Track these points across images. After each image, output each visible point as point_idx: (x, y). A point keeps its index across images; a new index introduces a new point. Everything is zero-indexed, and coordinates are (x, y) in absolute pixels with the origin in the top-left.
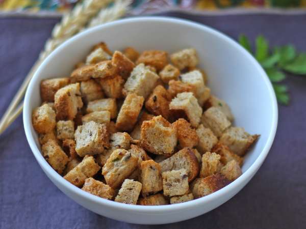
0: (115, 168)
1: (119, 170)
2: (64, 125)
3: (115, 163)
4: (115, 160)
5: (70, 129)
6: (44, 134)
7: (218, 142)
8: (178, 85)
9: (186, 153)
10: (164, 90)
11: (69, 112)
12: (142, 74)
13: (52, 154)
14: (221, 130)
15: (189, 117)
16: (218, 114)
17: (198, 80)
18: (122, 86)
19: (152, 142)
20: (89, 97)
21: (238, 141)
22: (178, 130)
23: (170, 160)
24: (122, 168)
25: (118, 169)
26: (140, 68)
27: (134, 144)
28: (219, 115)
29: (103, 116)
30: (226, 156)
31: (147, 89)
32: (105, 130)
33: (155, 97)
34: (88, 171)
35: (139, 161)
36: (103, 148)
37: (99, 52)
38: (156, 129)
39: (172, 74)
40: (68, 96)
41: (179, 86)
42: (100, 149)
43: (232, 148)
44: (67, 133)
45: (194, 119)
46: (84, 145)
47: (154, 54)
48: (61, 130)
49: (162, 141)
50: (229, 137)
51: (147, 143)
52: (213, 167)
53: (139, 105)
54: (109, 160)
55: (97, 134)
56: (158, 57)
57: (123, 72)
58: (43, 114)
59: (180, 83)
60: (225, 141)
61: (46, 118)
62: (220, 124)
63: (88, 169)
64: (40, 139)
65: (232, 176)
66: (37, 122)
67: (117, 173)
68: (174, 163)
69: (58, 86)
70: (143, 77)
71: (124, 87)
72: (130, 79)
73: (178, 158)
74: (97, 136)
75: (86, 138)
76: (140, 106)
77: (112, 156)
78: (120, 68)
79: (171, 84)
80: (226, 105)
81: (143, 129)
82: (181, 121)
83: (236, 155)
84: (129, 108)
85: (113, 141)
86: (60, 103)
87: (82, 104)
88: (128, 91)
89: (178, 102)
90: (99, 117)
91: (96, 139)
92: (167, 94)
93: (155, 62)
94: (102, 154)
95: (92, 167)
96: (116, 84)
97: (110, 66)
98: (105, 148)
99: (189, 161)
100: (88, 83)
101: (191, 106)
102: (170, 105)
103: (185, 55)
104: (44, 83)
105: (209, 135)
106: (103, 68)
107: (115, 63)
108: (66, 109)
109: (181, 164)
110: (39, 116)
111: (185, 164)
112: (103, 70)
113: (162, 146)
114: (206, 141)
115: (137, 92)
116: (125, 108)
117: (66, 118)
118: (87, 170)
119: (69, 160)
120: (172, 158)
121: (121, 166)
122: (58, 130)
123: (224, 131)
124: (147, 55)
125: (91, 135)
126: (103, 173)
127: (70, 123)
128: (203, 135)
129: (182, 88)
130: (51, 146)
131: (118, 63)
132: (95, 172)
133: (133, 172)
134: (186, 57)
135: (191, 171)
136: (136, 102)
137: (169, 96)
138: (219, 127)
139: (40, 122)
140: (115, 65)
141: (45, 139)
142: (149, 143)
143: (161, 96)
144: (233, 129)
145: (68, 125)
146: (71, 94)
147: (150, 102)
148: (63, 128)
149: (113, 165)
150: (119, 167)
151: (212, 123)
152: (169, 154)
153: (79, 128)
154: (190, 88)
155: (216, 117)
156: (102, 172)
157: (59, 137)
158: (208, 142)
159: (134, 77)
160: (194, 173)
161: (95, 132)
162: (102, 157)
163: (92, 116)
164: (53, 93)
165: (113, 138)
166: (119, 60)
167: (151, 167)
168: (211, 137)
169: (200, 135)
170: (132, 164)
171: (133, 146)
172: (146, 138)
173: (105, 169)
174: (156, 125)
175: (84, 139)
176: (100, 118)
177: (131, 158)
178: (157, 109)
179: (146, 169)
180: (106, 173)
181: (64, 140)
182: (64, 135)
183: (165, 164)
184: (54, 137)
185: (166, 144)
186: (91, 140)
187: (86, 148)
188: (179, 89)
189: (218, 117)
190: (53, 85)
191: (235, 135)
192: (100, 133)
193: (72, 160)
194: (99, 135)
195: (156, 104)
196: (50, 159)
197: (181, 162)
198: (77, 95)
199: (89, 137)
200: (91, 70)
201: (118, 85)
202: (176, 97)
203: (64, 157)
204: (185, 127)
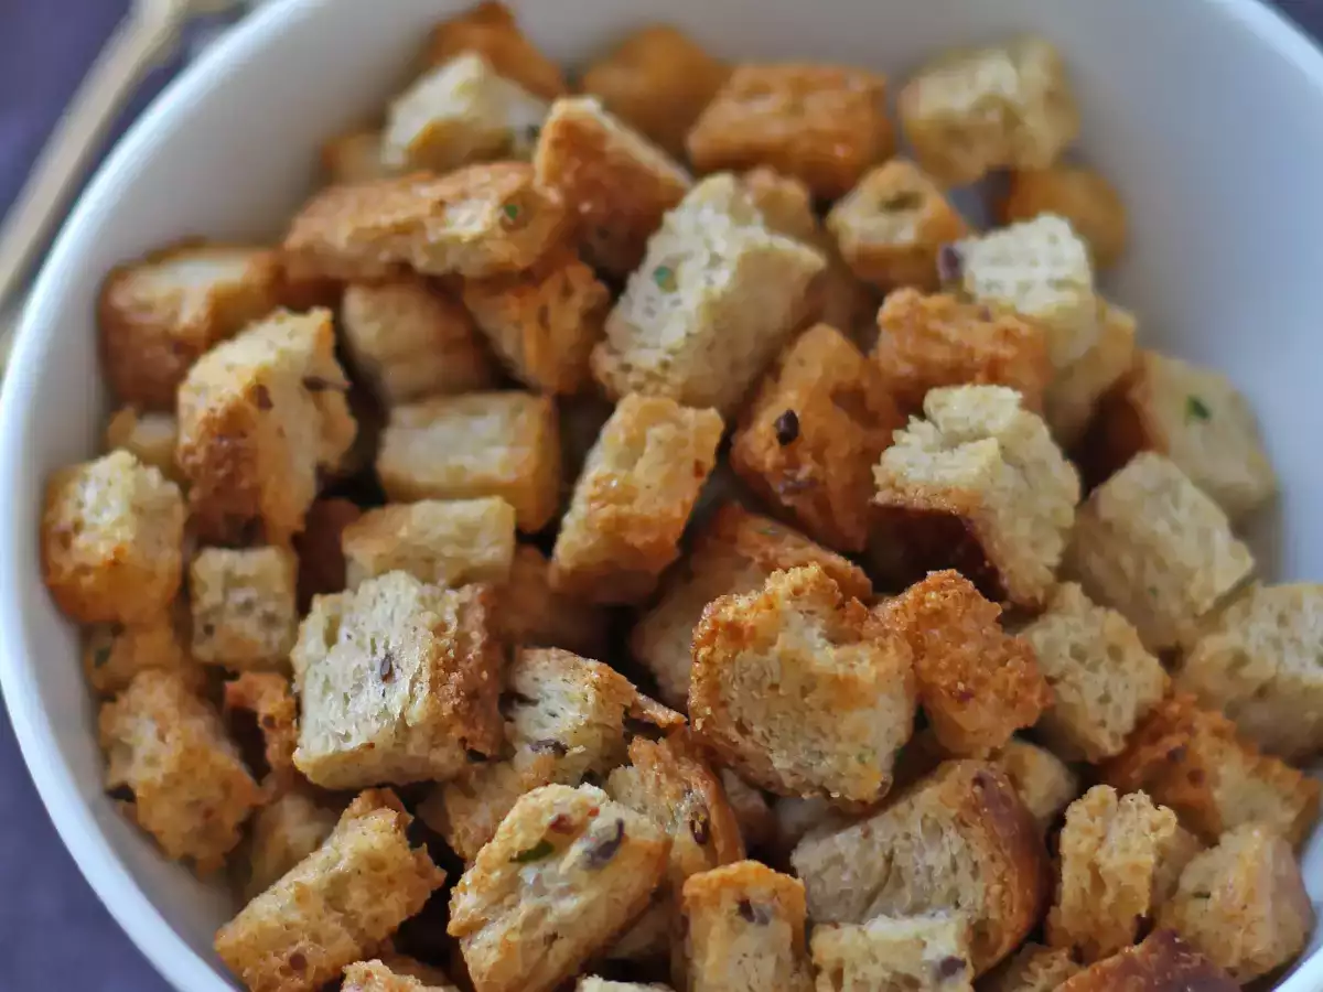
0: (526, 907)
1: (550, 919)
2: (232, 582)
3: (529, 873)
4: (524, 857)
5: (271, 607)
6: (117, 628)
7: (1169, 696)
8: (935, 325)
9: (966, 805)
10: (853, 357)
11: (267, 500)
12: (715, 261)
13: (156, 775)
14: (1191, 609)
15: (995, 548)
16: (1176, 503)
17: (1060, 284)
18: (595, 323)
19: (757, 729)
20: (394, 378)
21: (1296, 680)
22: (919, 650)
23: (867, 834)
24: (570, 905)
25: (543, 911)
26: (707, 214)
27: (653, 731)
28: (1182, 515)
29: (468, 534)
30: (1217, 782)
31: (748, 348)
32: (477, 637)
33: (790, 418)
34: (369, 904)
35: (674, 854)
36: (460, 755)
37: (466, 88)
38: (781, 659)
39: (906, 232)
40: (253, 409)
41: (938, 338)
42: (446, 759)
43: (1259, 715)
44: (249, 627)
45: (1026, 553)
46: (347, 737)
47: (801, 88)
48: (218, 610)
49: (819, 730)
50: (1240, 659)
51: (733, 733)
52: (1123, 894)
53: (688, 468)
54: (494, 850)
55: (426, 676)
56: (824, 112)
57: (603, 234)
58: (107, 518)
59: (944, 315)
60: (1213, 683)
61: (118, 552)
62: (1189, 574)
63: (369, 889)
64: (92, 659)
65: (1244, 949)
66: (68, 568)
67: (539, 933)
68: (889, 859)
69: (204, 329)
70: (723, 278)
71: (602, 336)
72: (641, 284)
73: (916, 829)
74: (423, 693)
75: (359, 687)
76: (698, 469)
77: (511, 830)
78: (586, 207)
79: (896, 323)
80: (1236, 401)
81: (703, 652)
82: (941, 588)
83: (1277, 767)
84: (626, 495)
85: (524, 700)
86: (211, 449)
87: (348, 427)
88: (627, 368)
89: (927, 459)
90: (445, 540)
91: (417, 713)
92: (866, 384)
93: (805, 145)
94: (459, 781)
95: (391, 881)
96: (553, 318)
97: (518, 210)
98: (475, 756)
99: (981, 855)
100: (392, 296)
101: (1009, 478)
102: (881, 474)
103: (992, 101)
104: (122, 299)
105: (1116, 653)
106: (477, 228)
107: (554, 177)
108: (245, 484)
109: (930, 869)
110: (78, 527)
111: (955, 868)
112: (477, 241)
113: (821, 755)
114: (1091, 693)
115: (677, 378)
116: (604, 498)
117: (247, 532)
118: (357, 897)
119: (263, 800)
120: (883, 828)
121: (564, 893)
122: (197, 610)
123: (1212, 620)
124: (757, 91)
125: (388, 677)
126: (452, 928)
127: (267, 565)
128: (1079, 654)
129: (958, 347)
130: (154, 718)
131: (568, 178)
132: (409, 905)
133: (642, 914)
134: (994, 117)
135: (994, 915)
136: (673, 448)
137: (877, 399)
138: (1182, 593)
139: (84, 569)
140: (553, 196)
141: (116, 662)
142: (742, 728)
143: (828, 405)
144: (1267, 597)
145: (257, 580)
146: (274, 395)
147: (760, 442)
148: (225, 592)
149: (512, 885)
150: (546, 899)
151: (1141, 567)
152: (863, 803)
153: (321, 605)
154: (1007, 352)
155: (1162, 527)
156: (446, 917)
157: (204, 651)
158: (1105, 699)
159: (667, 278)
160: (1011, 924)
161: (414, 659)
162: (453, 803)
163: (403, 533)
164: (173, 362)
165: (524, 683)
166: (577, 163)
167: (745, 909)
168: (1128, 664)
169: (1061, 661)
170: (630, 878)
171: (640, 747)
172: (724, 704)
173: (465, 902)
174: (784, 643)
175: (347, 700)
176: (449, 551)
177: (620, 852)
178: (796, 490)
179: (710, 925)
180: (473, 928)
181: (234, 676)
182: (235, 640)
183: (838, 860)
184: (177, 653)
185: (840, 747)
186: (385, 711)
187: (355, 756)
188: (939, 354)
189: (1176, 528)
190: (175, 315)
191: (1277, 644)
192: (443, 666)
193: (277, 798)
194: (435, 684)
195: (795, 464)
196: (141, 807)
197: (931, 857)
198: (314, 385)
199: (373, 688)
200: (406, 230)
201: (567, 321)
202: (922, 416)
203: (226, 787)
204: (968, 626)
